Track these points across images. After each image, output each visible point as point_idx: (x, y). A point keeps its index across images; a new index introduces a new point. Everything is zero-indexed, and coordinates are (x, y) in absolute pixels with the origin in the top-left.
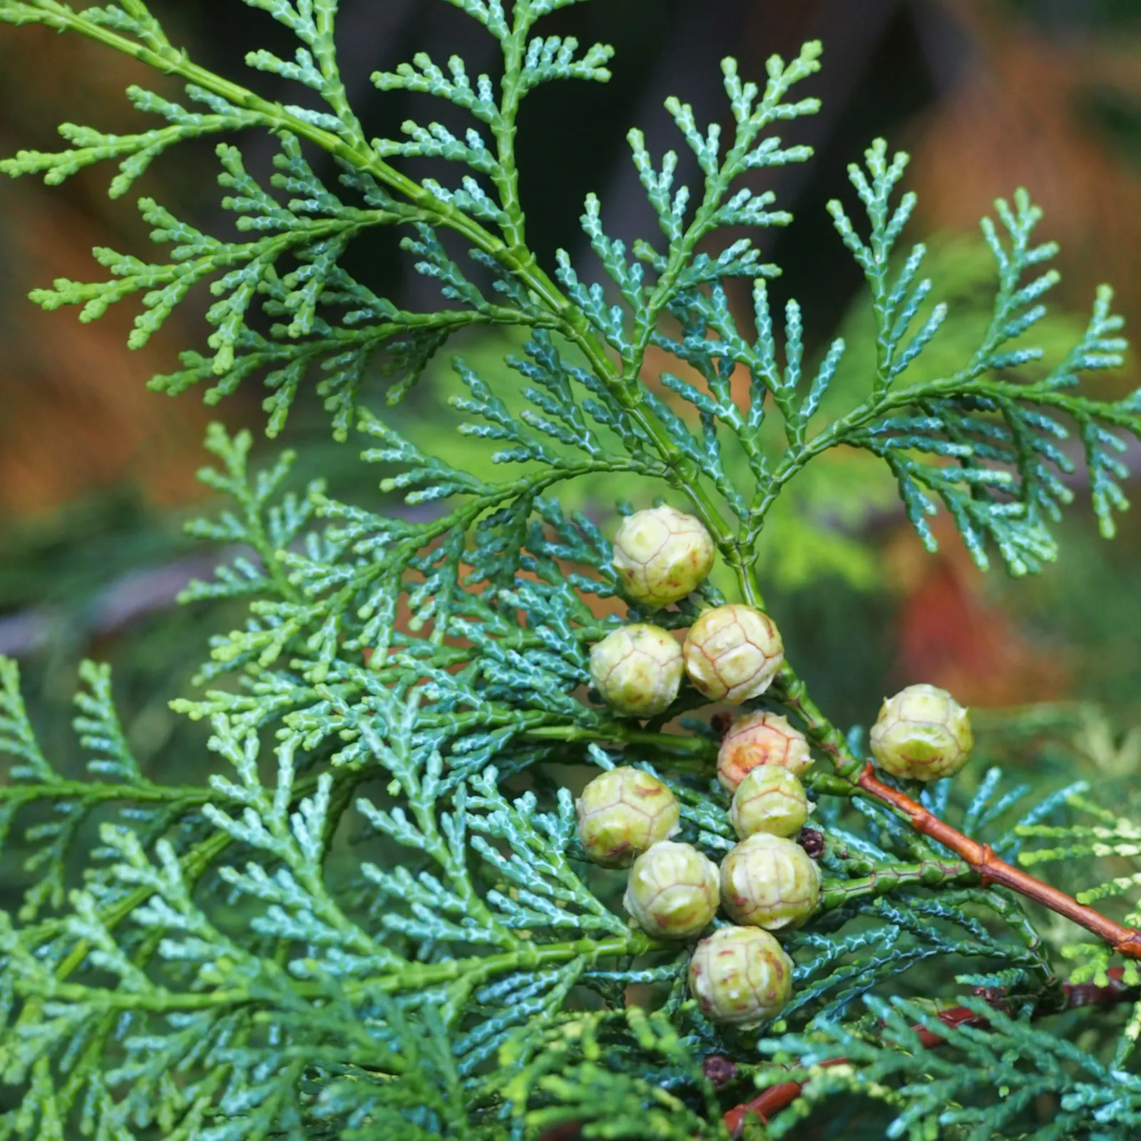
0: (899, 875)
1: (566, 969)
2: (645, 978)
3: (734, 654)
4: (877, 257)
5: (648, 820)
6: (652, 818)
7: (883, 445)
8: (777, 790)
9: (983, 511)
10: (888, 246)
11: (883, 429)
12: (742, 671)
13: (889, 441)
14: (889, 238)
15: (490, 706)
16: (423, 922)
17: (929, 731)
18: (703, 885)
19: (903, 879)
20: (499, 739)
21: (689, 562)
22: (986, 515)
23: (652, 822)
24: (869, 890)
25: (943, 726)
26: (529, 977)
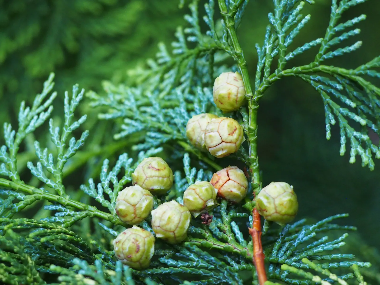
0: (235, 248)
1: (78, 213)
2: (114, 234)
3: (212, 134)
4: (337, 10)
5: (145, 177)
6: (147, 177)
7: (317, 86)
8: (194, 189)
9: (351, 132)
10: (345, 8)
11: (316, 79)
12: (212, 142)
13: (320, 86)
14: (348, 5)
15: (166, 124)
16: (37, 170)
17: (267, 198)
18: (134, 206)
19: (235, 250)
20: (165, 138)
21: (227, 96)
22: (351, 134)
23: (146, 179)
24: (222, 248)
25: (274, 199)
26: (63, 209)
